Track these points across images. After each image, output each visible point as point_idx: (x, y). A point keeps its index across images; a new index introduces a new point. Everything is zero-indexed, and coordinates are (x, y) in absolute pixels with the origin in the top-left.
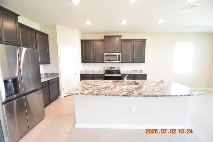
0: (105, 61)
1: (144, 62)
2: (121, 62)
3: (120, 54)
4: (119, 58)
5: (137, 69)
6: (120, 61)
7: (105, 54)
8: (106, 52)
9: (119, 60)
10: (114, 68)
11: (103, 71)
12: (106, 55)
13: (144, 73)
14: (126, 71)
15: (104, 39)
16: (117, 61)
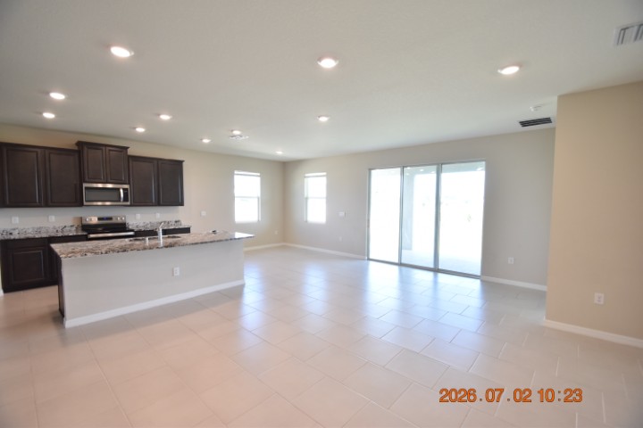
0: (85, 203)
1: (182, 204)
2: (131, 206)
3: (126, 186)
4: (126, 194)
5: (167, 220)
6: (129, 203)
7: (85, 185)
8: (87, 179)
9: (126, 199)
10: (111, 219)
11: (74, 229)
12: (86, 188)
13: (184, 224)
14: (142, 224)
15: (76, 148)
16: (120, 201)
